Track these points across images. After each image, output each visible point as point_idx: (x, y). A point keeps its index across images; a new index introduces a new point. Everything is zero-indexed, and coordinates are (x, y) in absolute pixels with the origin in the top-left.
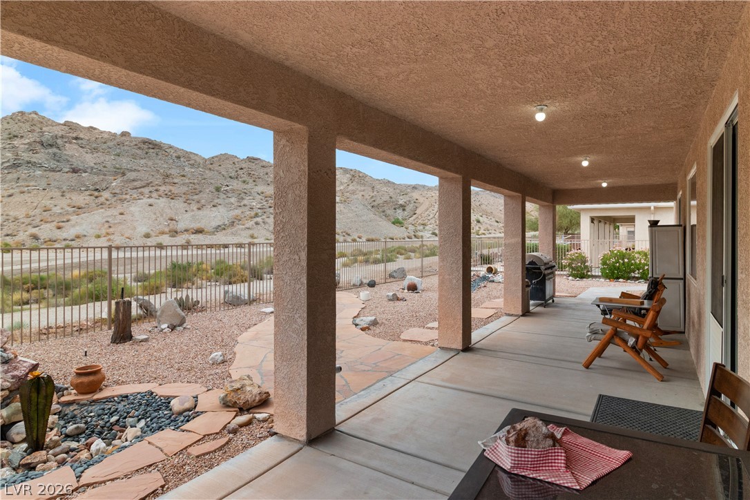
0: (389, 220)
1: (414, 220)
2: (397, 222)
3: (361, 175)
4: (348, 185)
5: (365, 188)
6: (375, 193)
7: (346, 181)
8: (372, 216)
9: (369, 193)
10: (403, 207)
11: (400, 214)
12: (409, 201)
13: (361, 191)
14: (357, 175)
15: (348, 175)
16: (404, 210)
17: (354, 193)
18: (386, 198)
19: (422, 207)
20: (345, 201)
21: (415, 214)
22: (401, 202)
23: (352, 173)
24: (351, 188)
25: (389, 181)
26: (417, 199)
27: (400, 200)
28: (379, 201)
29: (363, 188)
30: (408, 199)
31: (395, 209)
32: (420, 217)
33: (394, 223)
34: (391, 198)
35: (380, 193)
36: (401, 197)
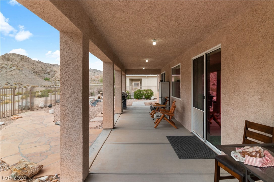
0: (42, 78)
1: (54, 79)
2: (46, 79)
3: (26, 58)
4: (20, 62)
5: (29, 64)
6: (35, 66)
7: (18, 60)
8: (34, 76)
9: (31, 66)
10: (49, 73)
11: (47, 76)
12: (52, 71)
13: (27, 65)
14: (25, 58)
15: (19, 58)
16: (49, 74)
17: (23, 65)
18: (40, 69)
19: (57, 73)
20: (19, 69)
21: (54, 76)
22: (48, 71)
23: (21, 57)
24: (21, 63)
25: (41, 62)
26: (55, 70)
27: (47, 70)
28: (36, 70)
29: (28, 64)
30: (51, 70)
31: (45, 74)
32: (57, 77)
33: (45, 80)
34: (43, 69)
35: (37, 67)
36: (48, 69)
